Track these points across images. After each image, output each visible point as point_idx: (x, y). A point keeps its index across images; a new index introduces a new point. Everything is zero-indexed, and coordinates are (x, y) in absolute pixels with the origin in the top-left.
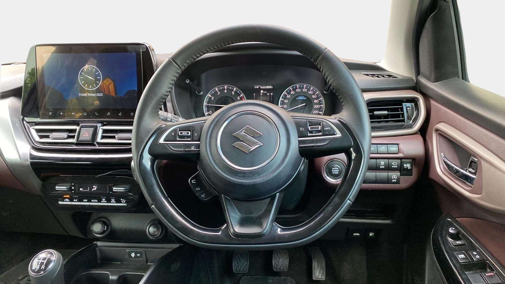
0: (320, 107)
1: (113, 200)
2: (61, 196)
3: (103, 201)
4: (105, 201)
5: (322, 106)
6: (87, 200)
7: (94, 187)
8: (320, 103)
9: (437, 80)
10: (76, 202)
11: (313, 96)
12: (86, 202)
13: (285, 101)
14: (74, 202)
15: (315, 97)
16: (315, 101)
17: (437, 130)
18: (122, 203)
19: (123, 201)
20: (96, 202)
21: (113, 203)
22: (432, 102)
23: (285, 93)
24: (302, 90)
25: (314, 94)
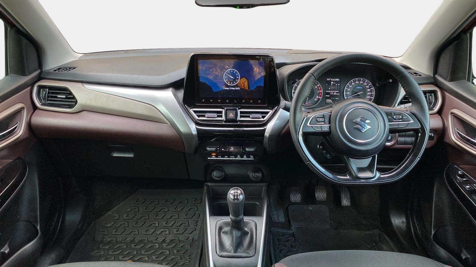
0: (371, 94)
1: (245, 156)
2: (210, 155)
3: (238, 157)
4: (240, 157)
5: (373, 93)
6: (227, 157)
7: (232, 148)
8: (371, 91)
9: (451, 80)
10: (220, 157)
11: (367, 87)
12: (226, 157)
13: (348, 90)
14: (219, 157)
15: (368, 87)
16: (369, 90)
17: (452, 113)
18: (251, 158)
19: (252, 157)
20: (233, 158)
21: (245, 158)
22: (447, 94)
23: (349, 84)
24: (359, 82)
25: (367, 85)
